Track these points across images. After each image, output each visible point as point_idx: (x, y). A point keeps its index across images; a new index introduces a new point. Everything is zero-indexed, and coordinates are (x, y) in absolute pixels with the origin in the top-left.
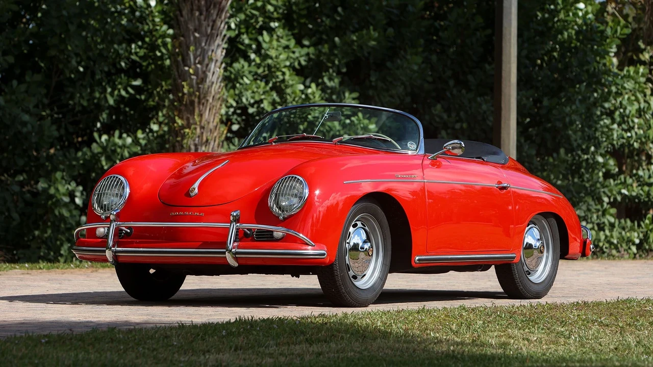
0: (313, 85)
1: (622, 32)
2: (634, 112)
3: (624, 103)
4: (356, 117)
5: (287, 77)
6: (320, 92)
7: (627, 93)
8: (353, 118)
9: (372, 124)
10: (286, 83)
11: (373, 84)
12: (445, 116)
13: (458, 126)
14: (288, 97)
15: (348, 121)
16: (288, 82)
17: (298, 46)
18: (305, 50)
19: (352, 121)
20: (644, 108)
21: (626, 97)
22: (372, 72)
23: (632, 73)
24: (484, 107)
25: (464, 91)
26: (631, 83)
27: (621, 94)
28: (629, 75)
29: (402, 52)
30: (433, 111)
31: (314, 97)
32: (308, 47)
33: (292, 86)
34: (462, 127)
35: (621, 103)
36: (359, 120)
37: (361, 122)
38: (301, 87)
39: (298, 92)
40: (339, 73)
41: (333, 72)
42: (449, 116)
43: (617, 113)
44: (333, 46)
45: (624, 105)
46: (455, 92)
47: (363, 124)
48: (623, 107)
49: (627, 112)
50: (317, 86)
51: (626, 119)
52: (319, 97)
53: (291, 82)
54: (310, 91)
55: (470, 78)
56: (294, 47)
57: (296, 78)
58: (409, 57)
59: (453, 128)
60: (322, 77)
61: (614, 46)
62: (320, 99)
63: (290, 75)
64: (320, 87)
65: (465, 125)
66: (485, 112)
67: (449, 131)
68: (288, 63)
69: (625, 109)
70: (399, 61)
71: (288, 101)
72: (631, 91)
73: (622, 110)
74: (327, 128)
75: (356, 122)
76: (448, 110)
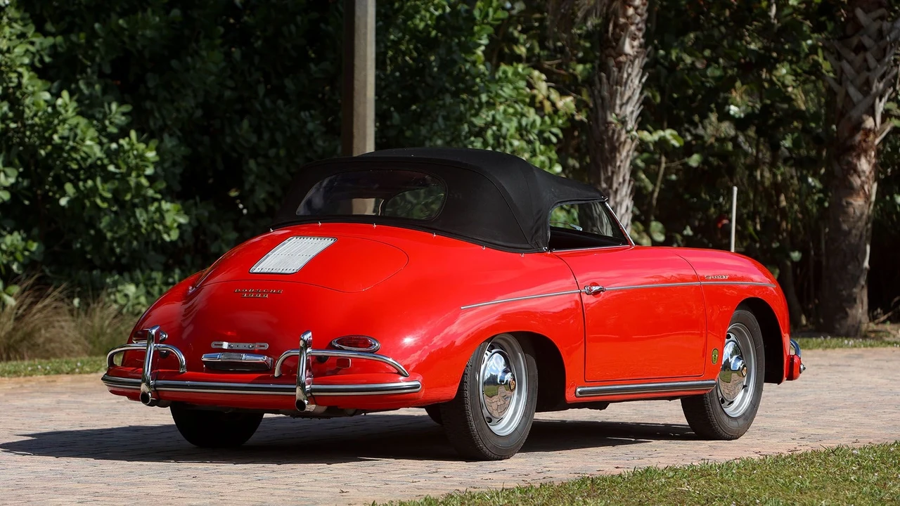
0: (65, 94)
1: (496, 16)
2: (512, 131)
3: (498, 117)
4: (127, 139)
5: (25, 80)
6: (75, 104)
7: (501, 103)
8: (122, 141)
9: (151, 150)
10: (25, 90)
11: (152, 92)
12: (254, 139)
13: (272, 152)
14: (27, 111)
15: (114, 146)
16: (26, 88)
17: (39, 34)
18: (49, 41)
19: (121, 146)
20: (527, 125)
21: (502, 108)
22: (149, 75)
23: (510, 75)
24: (310, 126)
25: (280, 102)
26: (508, 88)
27: (494, 104)
28: (507, 77)
29: (194, 45)
30: (237, 131)
31: (67, 111)
32: (54, 35)
33: (33, 93)
34: (277, 154)
35: (494, 117)
36: (132, 145)
37: (135, 147)
38: (47, 96)
39: (42, 103)
40: (101, 75)
41: (93, 72)
42: (260, 138)
43: (489, 132)
44: (93, 35)
45: (499, 121)
46: (268, 102)
47: (137, 150)
48: (497, 123)
49: (504, 131)
50: (71, 95)
51: (502, 140)
52: (73, 112)
53: (30, 89)
54: (59, 102)
55: (289, 83)
56: (33, 36)
57: (40, 83)
58: (204, 53)
59: (266, 156)
60: (77, 82)
61: (485, 36)
62: (74, 114)
63: (31, 78)
64: (75, 97)
65: (282, 153)
66: (311, 134)
67: (261, 160)
68: (26, 61)
69: (500, 126)
70: (189, 59)
71: (26, 116)
72: (507, 100)
73: (495, 128)
74: (83, 154)
75: (127, 147)
76: (257, 130)
